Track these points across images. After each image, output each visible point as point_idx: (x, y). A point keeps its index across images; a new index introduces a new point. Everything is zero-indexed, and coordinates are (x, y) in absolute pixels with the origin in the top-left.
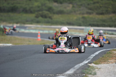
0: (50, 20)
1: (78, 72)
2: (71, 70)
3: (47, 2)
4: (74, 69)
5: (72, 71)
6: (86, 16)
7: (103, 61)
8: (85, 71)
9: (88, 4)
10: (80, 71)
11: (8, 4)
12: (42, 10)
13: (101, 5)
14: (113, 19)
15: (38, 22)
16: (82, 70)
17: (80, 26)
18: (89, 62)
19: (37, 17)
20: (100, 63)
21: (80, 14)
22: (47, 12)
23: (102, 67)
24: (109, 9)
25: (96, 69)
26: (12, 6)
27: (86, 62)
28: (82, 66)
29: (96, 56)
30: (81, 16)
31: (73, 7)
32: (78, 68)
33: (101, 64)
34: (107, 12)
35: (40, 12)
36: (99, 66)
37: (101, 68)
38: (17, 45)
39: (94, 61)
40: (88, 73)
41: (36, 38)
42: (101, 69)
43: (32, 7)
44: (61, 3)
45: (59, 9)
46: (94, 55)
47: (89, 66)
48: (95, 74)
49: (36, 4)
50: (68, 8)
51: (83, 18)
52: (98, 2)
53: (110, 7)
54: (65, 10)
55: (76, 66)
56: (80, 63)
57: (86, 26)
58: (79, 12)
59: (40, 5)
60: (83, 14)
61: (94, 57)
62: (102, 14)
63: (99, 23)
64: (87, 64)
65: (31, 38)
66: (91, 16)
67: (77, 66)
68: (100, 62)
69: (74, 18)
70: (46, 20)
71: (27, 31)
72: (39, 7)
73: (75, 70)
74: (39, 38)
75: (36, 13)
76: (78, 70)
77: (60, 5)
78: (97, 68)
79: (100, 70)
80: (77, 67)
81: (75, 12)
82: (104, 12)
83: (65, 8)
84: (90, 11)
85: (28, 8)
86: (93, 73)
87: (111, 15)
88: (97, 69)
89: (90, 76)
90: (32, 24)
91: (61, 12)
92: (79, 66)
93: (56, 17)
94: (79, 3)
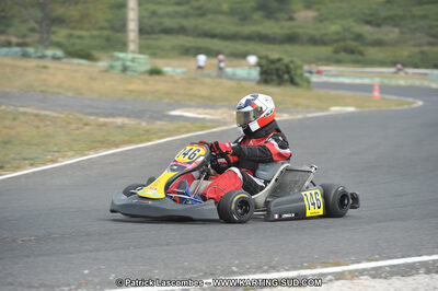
0: (360, 57)
3: (354, 25)
6: (426, 48)
9: (430, 28)
11: (282, 28)
15: (339, 62)
17: (416, 66)
19: (336, 52)
21: (415, 46)
22: (354, 44)
26: (288, 32)
30: (416, 50)
31: (402, 32)
35: (342, 44)
43: (325, 35)
44: (379, 25)
45: (376, 37)
49: (334, 28)
50: (391, 36)
51: (422, 53)
54: (387, 39)
57: (427, 68)
58: (412, 42)
59: (340, 29)
60: (420, 45)
65: (358, 94)
69: (405, 52)
70: (354, 57)
72: (337, 33)
74: (376, 94)
75: (335, 45)
77: (377, 29)
81: (405, 41)
83: (386, 35)
84: (433, 40)
85: (318, 35)
90: (327, 65)
91: (379, 43)
93: (372, 52)
94: (412, 26)
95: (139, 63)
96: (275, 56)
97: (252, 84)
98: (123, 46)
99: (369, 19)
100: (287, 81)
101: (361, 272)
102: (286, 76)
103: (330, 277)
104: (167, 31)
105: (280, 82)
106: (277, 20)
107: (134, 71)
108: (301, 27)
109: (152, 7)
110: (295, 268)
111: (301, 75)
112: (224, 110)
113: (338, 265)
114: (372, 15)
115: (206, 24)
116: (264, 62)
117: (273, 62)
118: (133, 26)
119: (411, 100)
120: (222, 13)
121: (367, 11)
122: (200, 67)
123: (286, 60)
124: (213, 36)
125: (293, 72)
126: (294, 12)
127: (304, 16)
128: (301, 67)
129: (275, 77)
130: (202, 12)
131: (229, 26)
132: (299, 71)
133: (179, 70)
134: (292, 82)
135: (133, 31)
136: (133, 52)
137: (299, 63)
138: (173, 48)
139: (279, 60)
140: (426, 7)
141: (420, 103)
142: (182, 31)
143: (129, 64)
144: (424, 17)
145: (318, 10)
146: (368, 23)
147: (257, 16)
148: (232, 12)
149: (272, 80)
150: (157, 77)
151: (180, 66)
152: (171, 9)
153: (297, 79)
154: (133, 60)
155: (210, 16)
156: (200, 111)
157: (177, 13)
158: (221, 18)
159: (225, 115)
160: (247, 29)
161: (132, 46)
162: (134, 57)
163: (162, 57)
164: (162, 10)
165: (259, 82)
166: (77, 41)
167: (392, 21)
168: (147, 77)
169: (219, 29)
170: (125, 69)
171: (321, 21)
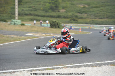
0: (77, 22)
3: (75, 13)
6: (93, 19)
9: (95, 14)
11: (56, 14)
12: (73, 17)
13: (101, 14)
14: (107, 21)
15: (71, 23)
17: (91, 24)
19: (70, 20)
21: (91, 19)
22: (75, 18)
24: (105, 16)
26: (58, 15)
30: (91, 20)
31: (87, 15)
34: (104, 18)
41: (79, 31)
43: (68, 16)
44: (81, 13)
45: (81, 16)
49: (70, 14)
50: (85, 16)
51: (93, 20)
52: (99, 13)
53: (106, 15)
54: (83, 17)
57: (94, 24)
58: (90, 18)
59: (71, 14)
60: (92, 19)
62: (101, 18)
63: (101, 23)
66: (96, 20)
69: (88, 20)
70: (75, 21)
72: (71, 15)
74: (80, 30)
75: (70, 18)
77: (81, 14)
81: (88, 18)
82: (102, 17)
83: (83, 16)
84: (95, 17)
85: (66, 16)
87: (106, 19)
91: (81, 18)
93: (80, 20)
94: (90, 14)
95: (19, 22)
96: (54, 21)
97: (48, 28)
98: (14, 18)
99: (79, 12)
100: (57, 27)
101: (68, 67)
102: (57, 26)
103: (60, 68)
104: (26, 15)
105: (56, 27)
106: (55, 12)
107: (17, 24)
108: (62, 14)
109: (22, 8)
110: (52, 66)
111: (61, 26)
112: (40, 34)
113: (63, 65)
114: (80, 11)
115: (36, 13)
116: (51, 22)
117: (53, 22)
118: (17, 13)
119: (89, 32)
120: (41, 10)
121: (79, 10)
122: (35, 24)
123: (57, 22)
124: (38, 16)
125: (59, 25)
126: (60, 10)
127: (62, 11)
128: (61, 24)
129: (54, 26)
130: (36, 10)
131: (43, 13)
132: (60, 25)
133: (29, 25)
134: (59, 27)
135: (17, 14)
136: (17, 19)
137: (61, 22)
138: (28, 19)
139: (55, 22)
140: (93, 9)
141: (91, 33)
142: (30, 14)
143: (16, 22)
144: (93, 11)
145: (66, 9)
146: (79, 13)
147: (50, 11)
148: (44, 10)
149: (54, 27)
150: (23, 26)
151: (29, 24)
152: (27, 9)
153: (60, 27)
154: (17, 22)
155: (38, 11)
156: (34, 34)
157: (29, 10)
158: (40, 11)
159: (40, 35)
160: (47, 14)
161: (17, 18)
162: (17, 21)
163: (25, 21)
164: (25, 9)
165: (50, 27)
166: (2, 17)
167: (85, 12)
168: (20, 26)
169: (40, 14)
170: (15, 24)
171: (67, 12)
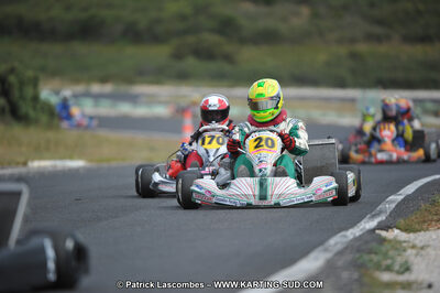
0: (227, 67)
1: (340, 263)
2: (313, 255)
4: (326, 250)
5: (316, 259)
6: (362, 48)
7: (435, 218)
8: (366, 257)
10: (348, 257)
12: (195, 30)
15: (182, 77)
16: (357, 255)
17: (341, 84)
18: (379, 223)
19: (178, 56)
20: (425, 227)
22: (210, 39)
23: (431, 243)
25: (409, 251)
27: (369, 224)
28: (356, 239)
29: (407, 199)
30: (343, 50)
31: (315, 16)
32: (339, 247)
33: (427, 229)
35: (191, 39)
36: (419, 238)
37: (428, 246)
38: (105, 165)
39: (401, 221)
40: (378, 267)
42: (429, 249)
43: (158, 21)
45: (262, 24)
46: (398, 198)
47: (383, 240)
48: (407, 269)
49: (172, 8)
50: (295, 22)
51: (354, 56)
55: (332, 241)
56: (347, 229)
58: (335, 36)
59: (188, 10)
60: (353, 41)
61: (399, 203)
62: (424, 39)
64: (373, 230)
66: (383, 49)
67: (337, 241)
68: (425, 222)
69: (318, 56)
70: (213, 66)
71: (141, 111)
72: (183, 18)
73: (328, 255)
74: (188, 135)
76: (340, 253)
77: (263, 9)
78: (413, 247)
79: (423, 252)
80: (336, 244)
83: (284, 20)
84: (378, 30)
86: (397, 268)
88: (414, 251)
89: (386, 277)
90: (158, 82)
91: (268, 38)
92: (345, 240)
93: (249, 55)
111: (36, 98)
125: (16, 93)
128: (35, 83)
132: (29, 92)
134: (16, 114)
